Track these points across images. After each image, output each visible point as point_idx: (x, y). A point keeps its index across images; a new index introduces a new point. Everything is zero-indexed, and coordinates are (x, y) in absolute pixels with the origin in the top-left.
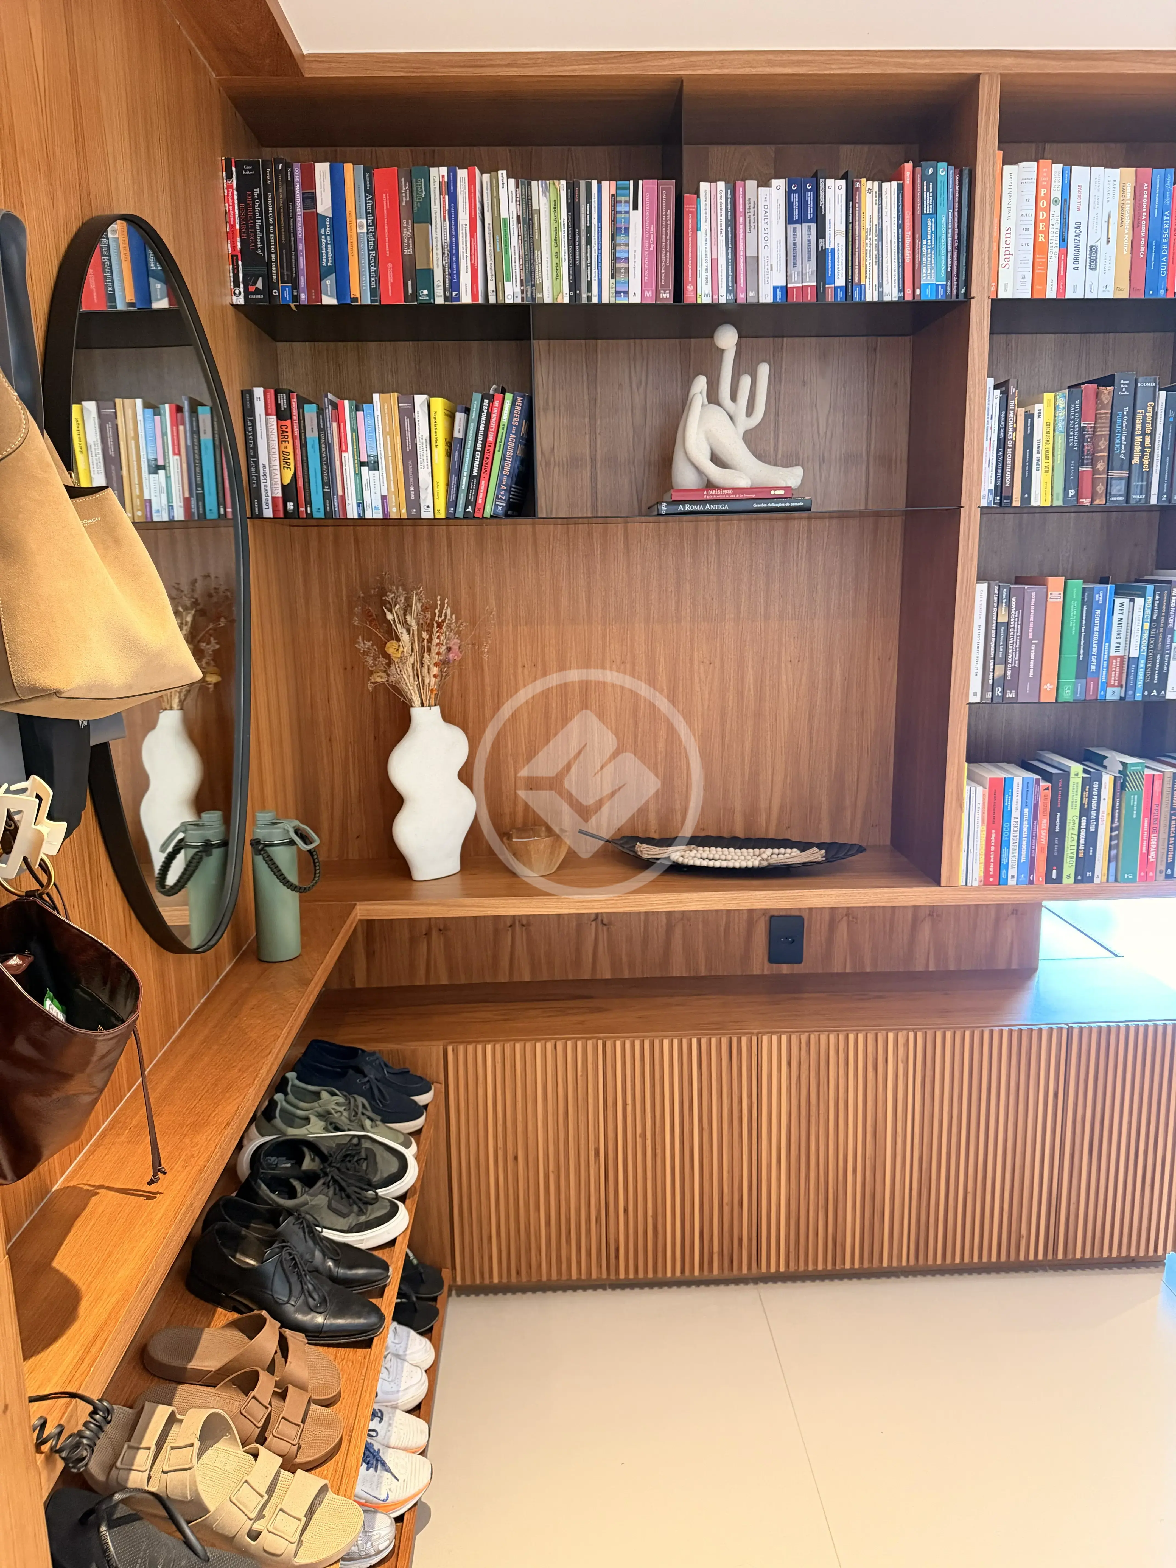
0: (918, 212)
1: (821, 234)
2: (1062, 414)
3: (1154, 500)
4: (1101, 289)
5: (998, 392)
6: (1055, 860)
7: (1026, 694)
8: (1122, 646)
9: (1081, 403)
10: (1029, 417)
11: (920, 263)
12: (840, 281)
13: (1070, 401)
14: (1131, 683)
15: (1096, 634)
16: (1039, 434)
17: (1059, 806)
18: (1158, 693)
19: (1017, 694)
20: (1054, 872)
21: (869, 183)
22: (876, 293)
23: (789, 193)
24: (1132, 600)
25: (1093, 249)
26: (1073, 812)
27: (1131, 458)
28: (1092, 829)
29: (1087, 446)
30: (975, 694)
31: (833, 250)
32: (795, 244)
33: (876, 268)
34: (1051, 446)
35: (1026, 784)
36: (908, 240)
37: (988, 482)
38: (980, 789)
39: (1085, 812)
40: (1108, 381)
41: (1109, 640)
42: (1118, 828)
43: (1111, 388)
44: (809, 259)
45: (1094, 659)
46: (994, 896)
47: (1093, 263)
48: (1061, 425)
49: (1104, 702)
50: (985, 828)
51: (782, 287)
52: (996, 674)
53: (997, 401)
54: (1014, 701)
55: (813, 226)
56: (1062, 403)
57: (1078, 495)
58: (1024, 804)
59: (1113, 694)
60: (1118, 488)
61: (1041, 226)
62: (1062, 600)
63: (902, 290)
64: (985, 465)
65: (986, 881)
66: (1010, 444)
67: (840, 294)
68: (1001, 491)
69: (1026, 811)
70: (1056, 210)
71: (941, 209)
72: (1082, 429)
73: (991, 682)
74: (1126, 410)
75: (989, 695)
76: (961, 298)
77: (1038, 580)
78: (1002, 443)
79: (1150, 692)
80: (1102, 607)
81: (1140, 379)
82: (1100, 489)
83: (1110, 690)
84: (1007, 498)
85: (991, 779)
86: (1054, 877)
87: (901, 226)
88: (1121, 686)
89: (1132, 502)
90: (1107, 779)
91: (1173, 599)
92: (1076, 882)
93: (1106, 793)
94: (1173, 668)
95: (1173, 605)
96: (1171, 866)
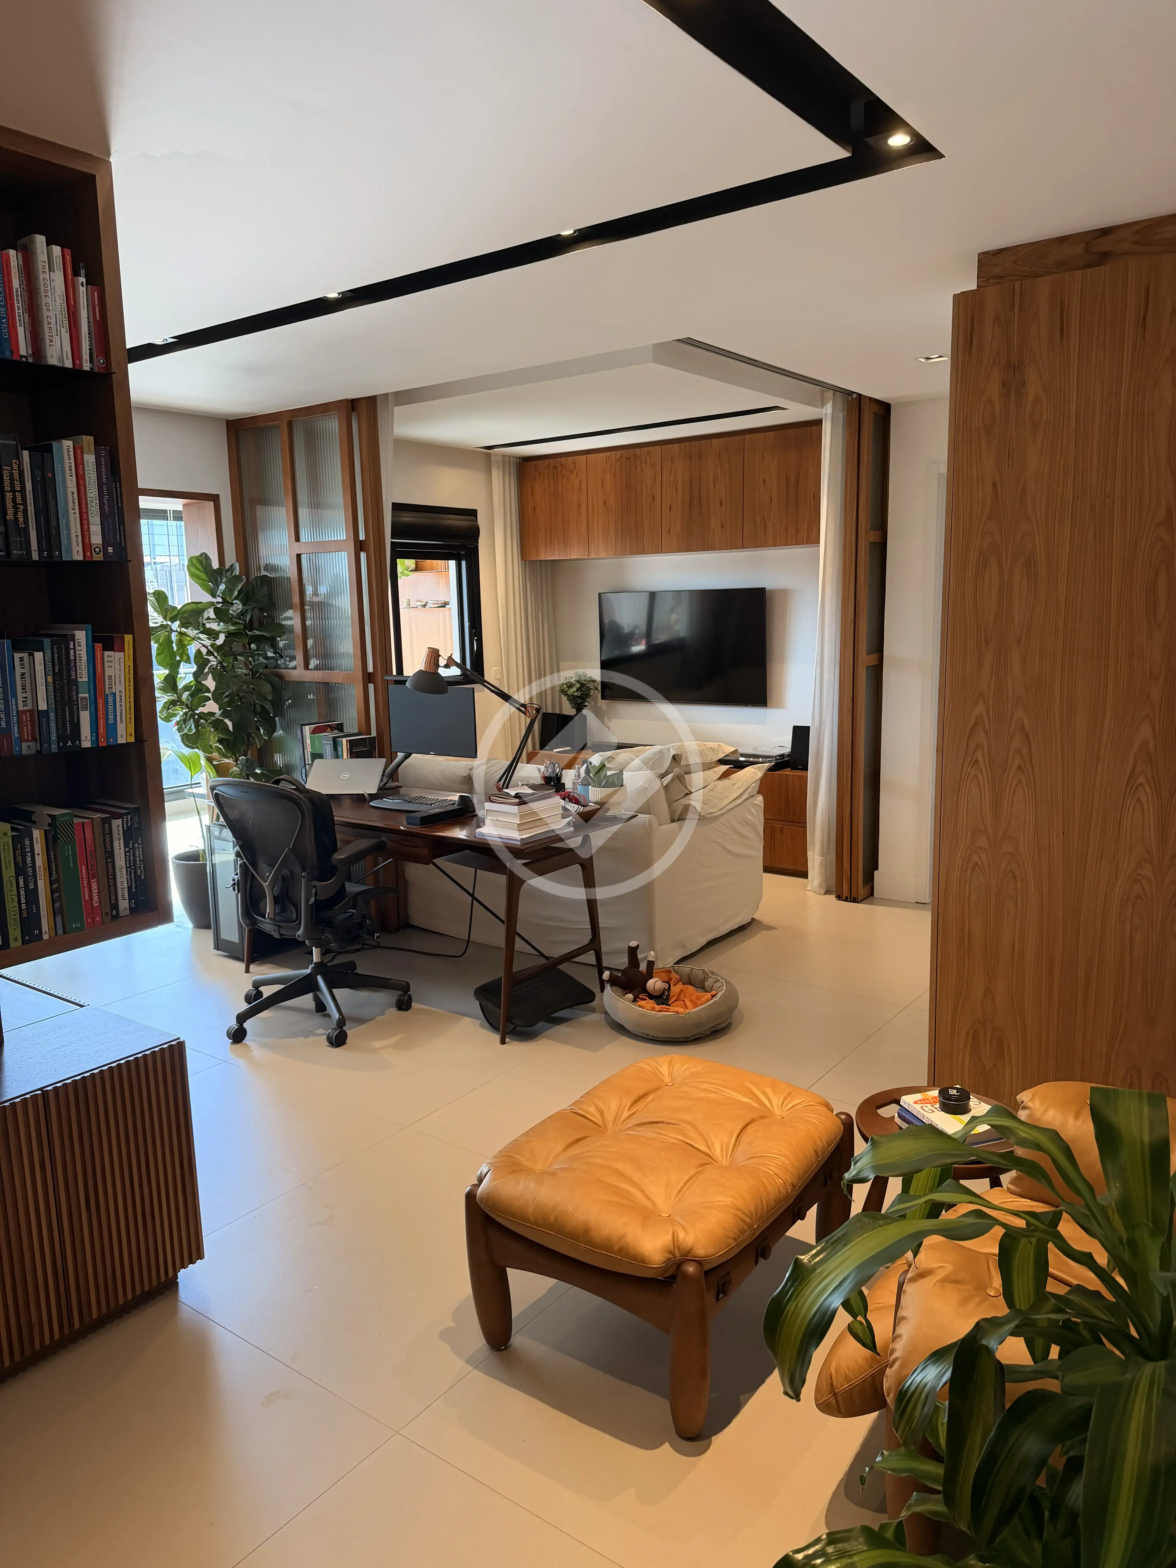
8: (30, 700)
14: (45, 735)
18: (73, 743)
24: (31, 654)
27: (5, 512)
28: (31, 886)
39: (20, 870)
41: (15, 696)
49: (21, 756)
59: (27, 748)
79: (65, 743)
83: (24, 745)
88: (36, 740)
89: (14, 558)
90: (37, 834)
91: (72, 652)
92: (24, 942)
93: (39, 847)
94: (85, 718)
95: (72, 658)
96: (115, 906)
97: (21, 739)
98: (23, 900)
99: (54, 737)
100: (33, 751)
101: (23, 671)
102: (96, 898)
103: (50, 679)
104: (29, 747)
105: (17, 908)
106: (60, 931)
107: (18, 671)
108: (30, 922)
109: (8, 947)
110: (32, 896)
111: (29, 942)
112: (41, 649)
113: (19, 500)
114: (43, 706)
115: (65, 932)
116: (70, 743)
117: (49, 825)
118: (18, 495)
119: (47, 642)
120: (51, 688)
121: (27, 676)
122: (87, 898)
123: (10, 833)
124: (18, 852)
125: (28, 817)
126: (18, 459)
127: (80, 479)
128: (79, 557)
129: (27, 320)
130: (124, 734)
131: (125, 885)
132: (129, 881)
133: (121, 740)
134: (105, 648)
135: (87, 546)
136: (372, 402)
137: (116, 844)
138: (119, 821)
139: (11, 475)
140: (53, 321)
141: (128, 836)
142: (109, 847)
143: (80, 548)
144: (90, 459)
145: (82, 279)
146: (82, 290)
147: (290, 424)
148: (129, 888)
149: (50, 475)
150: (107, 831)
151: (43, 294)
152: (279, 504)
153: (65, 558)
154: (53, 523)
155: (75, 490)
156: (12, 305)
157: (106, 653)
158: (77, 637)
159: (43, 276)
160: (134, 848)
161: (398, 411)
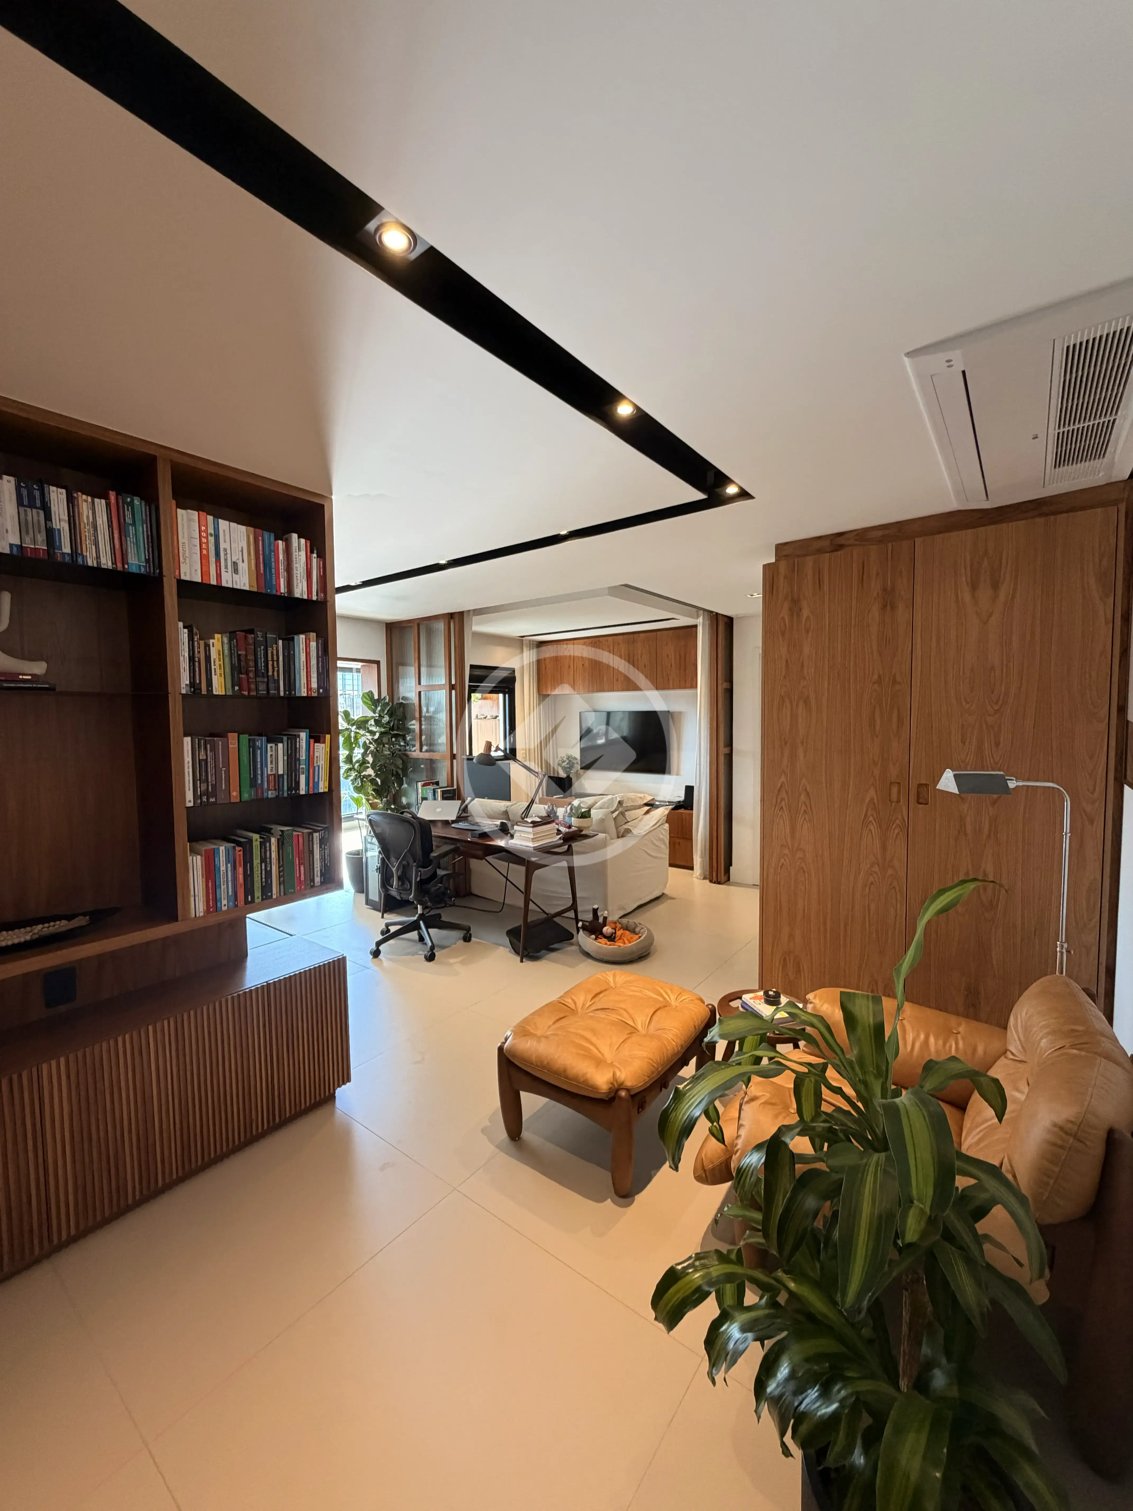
0: (122, 520)
1: (48, 517)
2: (226, 647)
3: (282, 694)
4: (242, 584)
5: (186, 630)
6: (249, 890)
7: (222, 798)
8: (274, 769)
9: (237, 641)
10: (207, 646)
11: (126, 550)
12: (67, 549)
13: (230, 640)
14: (281, 788)
15: (259, 763)
16: (214, 655)
17: (248, 859)
18: (296, 792)
19: (216, 799)
20: (249, 897)
21: (84, 497)
22: (95, 562)
23: (18, 486)
24: (276, 745)
25: (235, 564)
26: (257, 861)
27: (268, 671)
28: (269, 869)
29: (243, 664)
30: (190, 801)
31: (59, 530)
32: (26, 520)
33: (94, 547)
34: (222, 663)
35: (227, 851)
36: (116, 536)
37: (185, 680)
38: (199, 857)
39: (263, 860)
40: (251, 631)
41: (267, 767)
42: (283, 866)
43: (253, 636)
44: (40, 532)
45: (259, 777)
46: (214, 919)
47: (236, 571)
48: (226, 652)
49: (267, 799)
50: (204, 880)
51: (17, 546)
52: (202, 789)
53: (186, 635)
54: (215, 803)
55: (41, 512)
56: (226, 640)
57: (241, 689)
58: (228, 861)
59: (271, 794)
60: (262, 687)
61: (204, 546)
62: (237, 746)
63: (114, 562)
64: (182, 670)
65: (207, 911)
66: (197, 659)
67: (67, 559)
68: (194, 686)
69: (229, 865)
70: (212, 539)
71: (138, 523)
72: (239, 655)
73: (199, 793)
74: (262, 647)
75: (199, 801)
76: (157, 575)
77: (223, 735)
78: (192, 659)
79: (291, 792)
80: (261, 749)
81: (268, 633)
82: (253, 686)
83: (270, 792)
84: (198, 689)
85: (206, 851)
86: (250, 900)
87: (110, 526)
88: (275, 790)
89: (271, 695)
90: (273, 840)
91: (298, 744)
92: (262, 900)
93: (274, 848)
94: (303, 779)
95: (298, 746)
96: (313, 880)
97: (268, 789)
98: (264, 876)
99: (286, 788)
100: (274, 796)
101: (271, 753)
102: (302, 876)
103: (286, 758)
104: (272, 793)
105: (260, 881)
106: (282, 894)
107: (269, 753)
108: (266, 889)
109: (254, 902)
110: (269, 874)
111: (266, 899)
112: (282, 742)
113: (275, 665)
114: (281, 772)
115: (285, 894)
116: (294, 792)
117: (280, 835)
118: (275, 663)
119: (285, 738)
120: (286, 762)
121: (274, 756)
122: (298, 875)
123: (259, 840)
124: (263, 850)
125: (269, 831)
126: (276, 644)
127: (308, 655)
128: (305, 695)
129: (285, 575)
130: (323, 787)
131: (319, 869)
132: (321, 866)
133: (321, 791)
134: (315, 742)
135: (309, 689)
136: (461, 614)
137: (315, 846)
138: (317, 834)
139: (272, 653)
140: (299, 576)
141: (322, 842)
142: (311, 849)
143: (306, 690)
144: (313, 644)
145: (315, 555)
146: (314, 561)
147: (418, 625)
148: (321, 871)
149: (292, 652)
150: (311, 839)
151: (295, 562)
152: (411, 666)
153: (297, 695)
154: (292, 678)
155: (305, 660)
156: (278, 568)
157: (316, 744)
158: (301, 736)
159: (295, 553)
160: (324, 849)
161: (475, 618)
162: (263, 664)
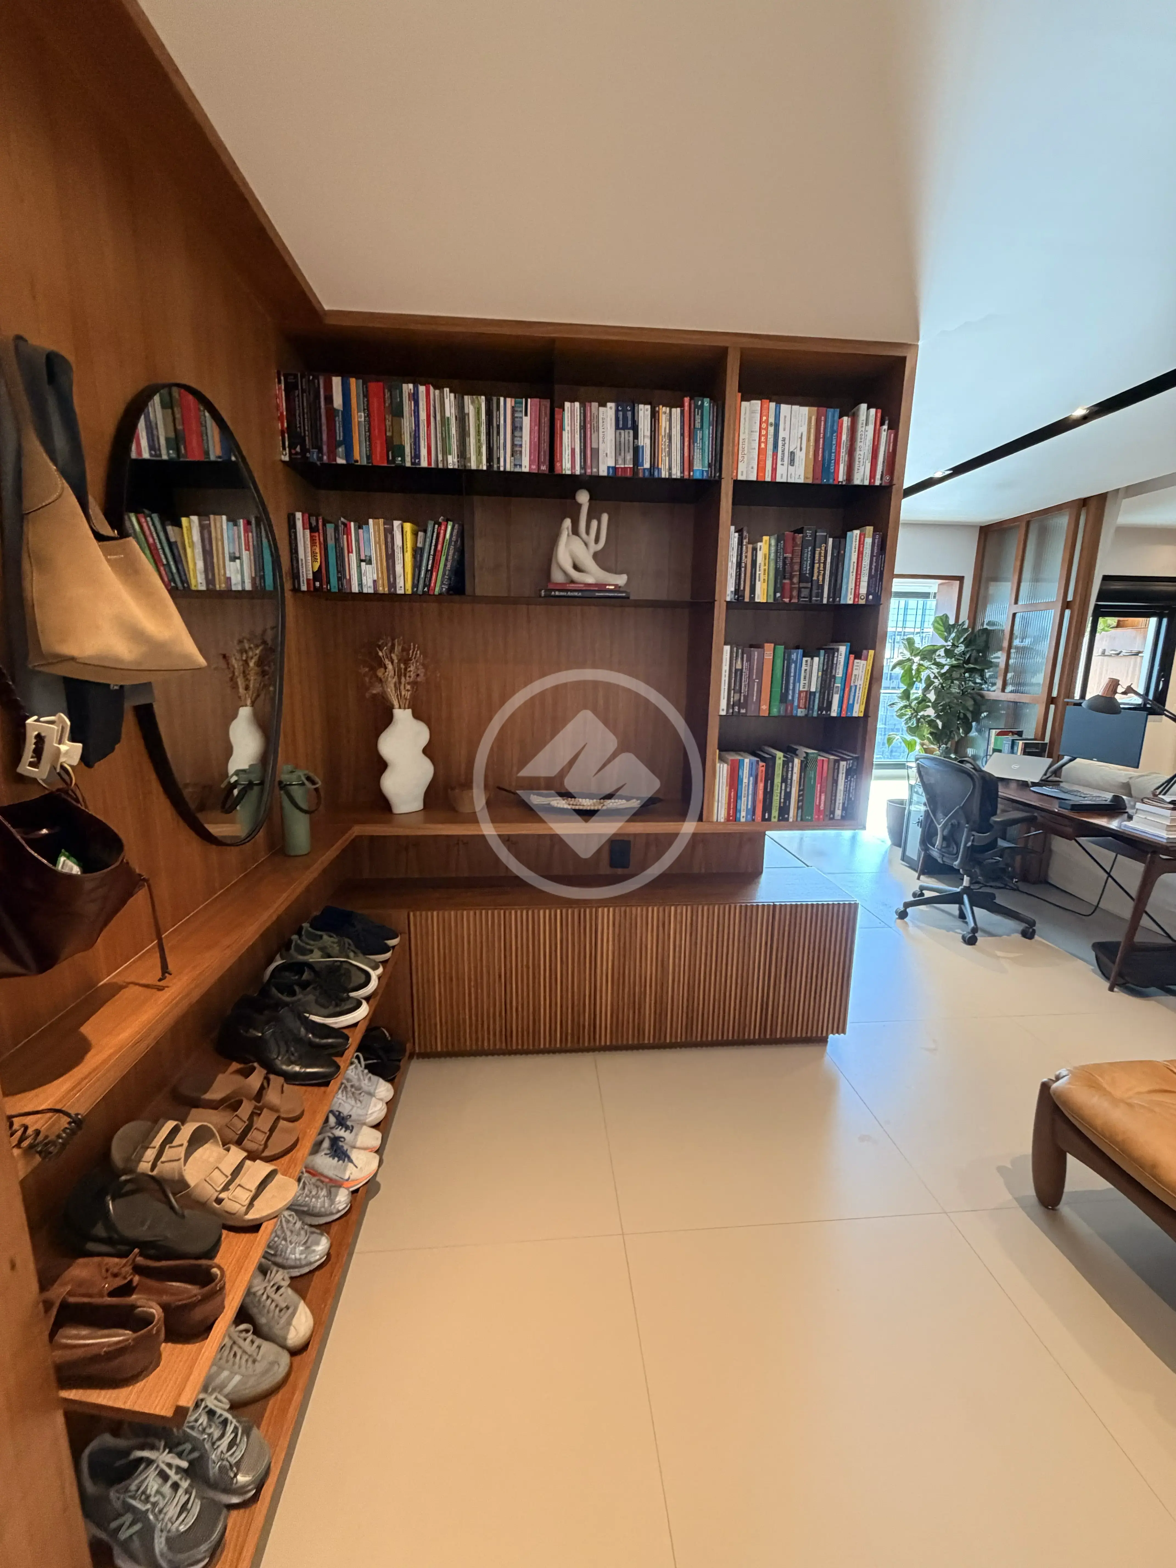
0: (692, 427)
1: (636, 436)
2: (773, 549)
3: (825, 601)
4: (797, 477)
5: (737, 534)
6: (767, 807)
7: (752, 711)
8: (807, 685)
9: (784, 543)
10: (755, 550)
11: (693, 456)
12: (647, 465)
13: (778, 541)
14: (811, 707)
15: (792, 678)
16: (760, 559)
17: (769, 777)
18: (826, 712)
19: (746, 711)
20: (767, 815)
21: (664, 408)
22: (667, 473)
23: (617, 411)
24: (812, 659)
25: (792, 454)
26: (778, 780)
27: (812, 576)
28: (788, 790)
29: (788, 567)
30: (723, 710)
31: (643, 446)
32: (620, 442)
33: (667, 458)
34: (767, 567)
35: (751, 764)
36: (686, 444)
37: (731, 587)
38: (725, 765)
39: (784, 780)
40: (800, 531)
41: (799, 682)
42: (803, 790)
43: (801, 535)
44: (629, 451)
45: (791, 692)
46: (733, 828)
47: (792, 462)
48: (773, 556)
49: (796, 717)
50: (728, 788)
51: (612, 467)
52: (735, 699)
53: (736, 540)
54: (744, 715)
55: (631, 432)
56: (773, 542)
57: (782, 596)
58: (750, 775)
59: (801, 713)
60: (805, 592)
61: (763, 439)
62: (772, 657)
63: (682, 472)
64: (729, 577)
65: (728, 819)
66: (743, 565)
67: (647, 474)
68: (738, 591)
69: (751, 779)
70: (771, 430)
71: (706, 426)
72: (785, 558)
73: (732, 703)
74: (810, 548)
75: (731, 711)
76: (717, 478)
77: (759, 646)
78: (739, 565)
79: (822, 712)
80: (796, 663)
81: (819, 530)
82: (795, 593)
83: (799, 710)
84: (741, 596)
85: (732, 760)
86: (767, 817)
87: (682, 435)
88: (805, 708)
89: (813, 602)
90: (797, 761)
91: (835, 658)
92: (779, 820)
93: (796, 769)
94: (836, 699)
95: (835, 662)
96: (833, 812)
97: (799, 707)
98: (783, 797)
99: (816, 707)
100: (803, 714)
101: (806, 668)
102: (822, 805)
103: (820, 674)
105: (779, 801)
106: (799, 819)
107: (804, 667)
108: (784, 811)
109: (771, 821)
110: (788, 796)
111: (783, 820)
112: (818, 656)
113: (822, 568)
114: (813, 689)
115: (802, 820)
116: (824, 712)
117: (805, 758)
118: (822, 565)
119: (822, 652)
120: (820, 679)
121: (808, 671)
122: (818, 803)
123: (783, 758)
124: (785, 769)
125: (794, 751)
126: (826, 543)
127: (860, 553)
128: (851, 602)
129: (846, 459)
130: (858, 711)
131: (841, 801)
132: (844, 799)
133: (855, 715)
134: (855, 658)
135: (857, 595)
136: (1102, 498)
137: (840, 775)
138: (844, 763)
139: (820, 553)
140: (862, 457)
141: (848, 772)
142: (835, 778)
143: (852, 596)
144: (868, 541)
145: (885, 427)
146: (884, 434)
147: (1028, 524)
148: (844, 804)
149: (842, 552)
150: (836, 767)
151: (859, 440)
152: (1006, 580)
153: (842, 602)
154: (839, 582)
155: (856, 561)
156: (839, 452)
157: (856, 661)
158: (840, 650)
159: (861, 429)
160: (851, 781)
161: (1126, 502)
162: (808, 568)
